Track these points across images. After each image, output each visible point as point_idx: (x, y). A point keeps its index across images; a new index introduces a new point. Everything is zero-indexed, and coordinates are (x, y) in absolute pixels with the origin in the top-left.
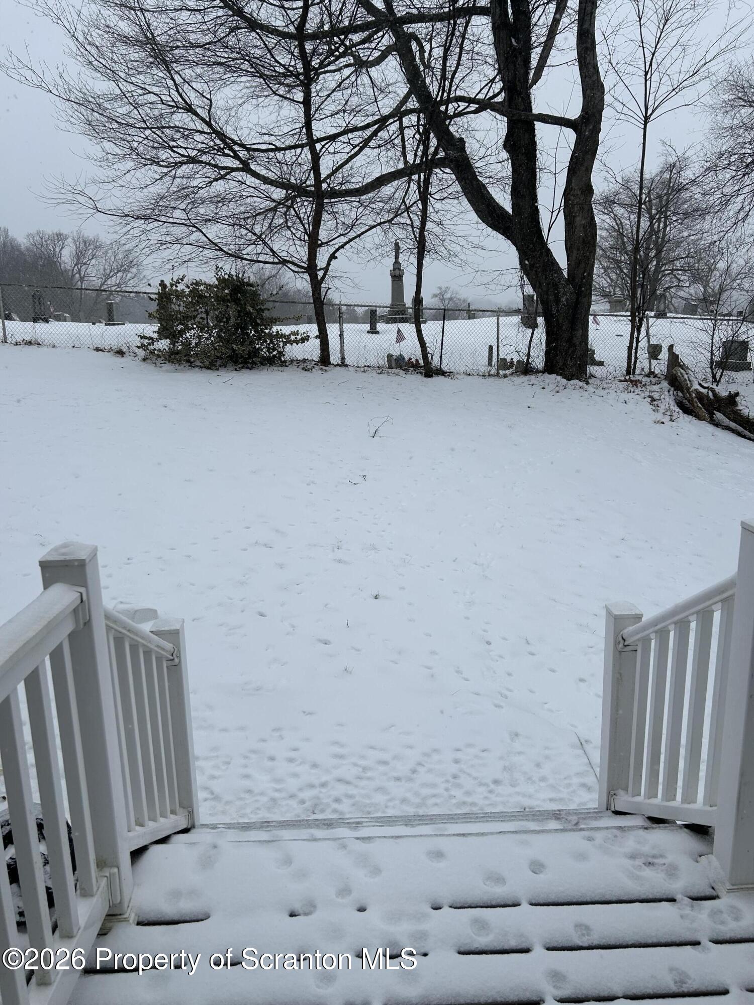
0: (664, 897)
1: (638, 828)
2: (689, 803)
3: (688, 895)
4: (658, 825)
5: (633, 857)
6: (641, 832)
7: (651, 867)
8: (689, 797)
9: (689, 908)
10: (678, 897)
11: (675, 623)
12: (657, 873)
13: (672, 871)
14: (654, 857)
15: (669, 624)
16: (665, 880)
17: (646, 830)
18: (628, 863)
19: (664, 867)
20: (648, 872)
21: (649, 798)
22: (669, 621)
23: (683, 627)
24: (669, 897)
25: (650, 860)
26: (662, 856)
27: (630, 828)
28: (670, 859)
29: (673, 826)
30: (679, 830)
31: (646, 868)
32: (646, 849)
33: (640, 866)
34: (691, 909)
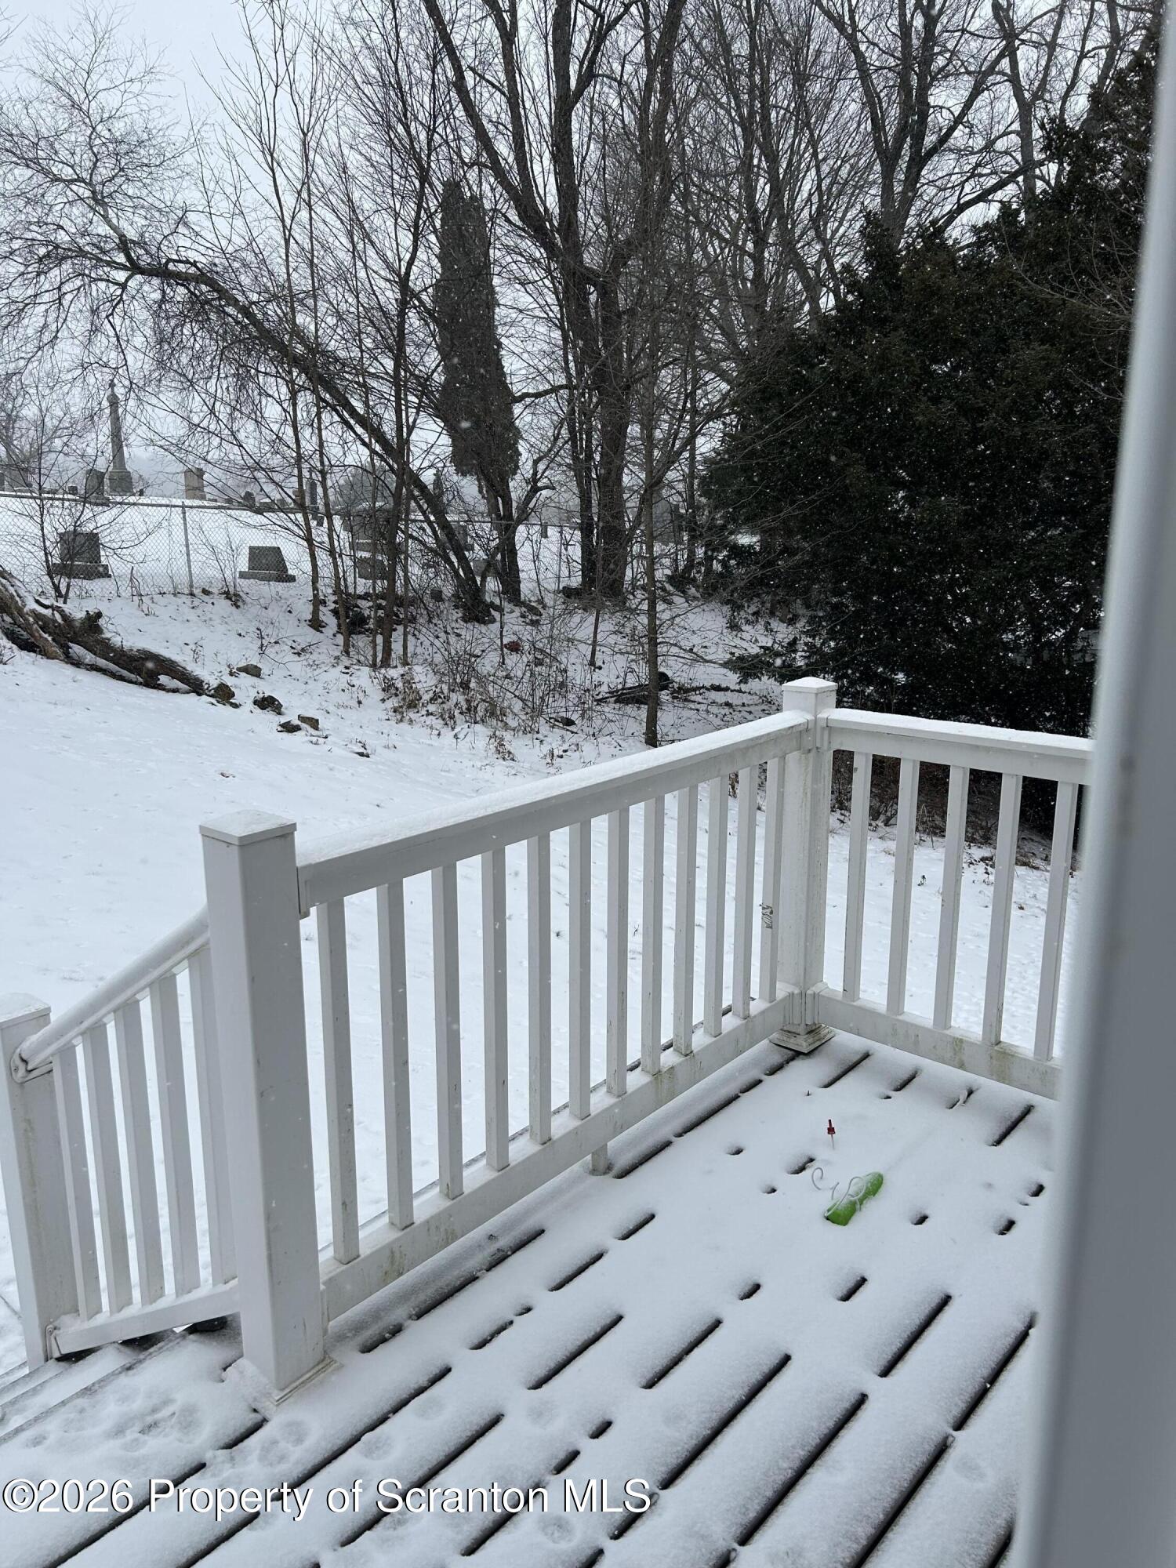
0: (187, 1469)
1: (115, 1374)
2: (189, 1292)
3: (222, 1443)
4: (147, 1353)
5: (119, 1431)
6: (125, 1380)
7: (154, 1431)
8: (187, 1280)
9: (228, 1465)
10: (208, 1456)
11: (115, 1011)
12: (166, 1436)
13: (188, 1420)
14: (154, 1411)
15: (105, 1015)
16: (180, 1441)
17: (131, 1372)
18: (114, 1446)
19: (174, 1420)
20: (153, 1444)
21: (120, 1310)
22: (103, 1011)
23: (128, 1015)
24: (193, 1465)
25: (149, 1420)
26: (167, 1402)
27: (103, 1382)
28: (180, 1399)
29: (171, 1341)
30: (183, 1343)
31: (146, 1437)
32: (138, 1405)
33: (136, 1440)
34: (230, 1465)
